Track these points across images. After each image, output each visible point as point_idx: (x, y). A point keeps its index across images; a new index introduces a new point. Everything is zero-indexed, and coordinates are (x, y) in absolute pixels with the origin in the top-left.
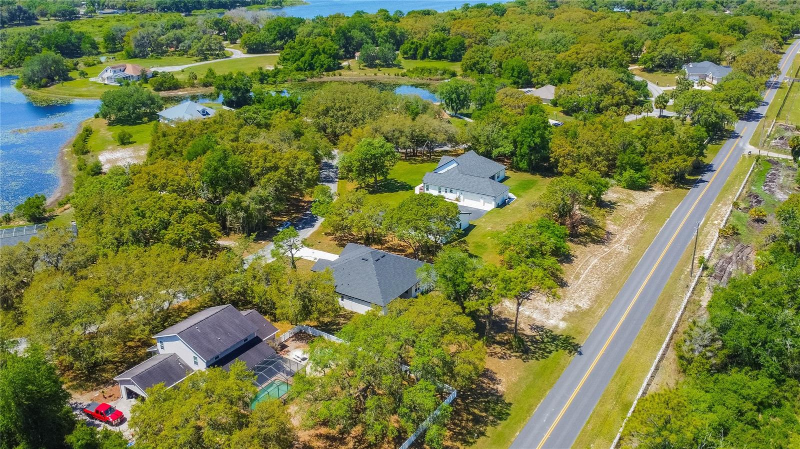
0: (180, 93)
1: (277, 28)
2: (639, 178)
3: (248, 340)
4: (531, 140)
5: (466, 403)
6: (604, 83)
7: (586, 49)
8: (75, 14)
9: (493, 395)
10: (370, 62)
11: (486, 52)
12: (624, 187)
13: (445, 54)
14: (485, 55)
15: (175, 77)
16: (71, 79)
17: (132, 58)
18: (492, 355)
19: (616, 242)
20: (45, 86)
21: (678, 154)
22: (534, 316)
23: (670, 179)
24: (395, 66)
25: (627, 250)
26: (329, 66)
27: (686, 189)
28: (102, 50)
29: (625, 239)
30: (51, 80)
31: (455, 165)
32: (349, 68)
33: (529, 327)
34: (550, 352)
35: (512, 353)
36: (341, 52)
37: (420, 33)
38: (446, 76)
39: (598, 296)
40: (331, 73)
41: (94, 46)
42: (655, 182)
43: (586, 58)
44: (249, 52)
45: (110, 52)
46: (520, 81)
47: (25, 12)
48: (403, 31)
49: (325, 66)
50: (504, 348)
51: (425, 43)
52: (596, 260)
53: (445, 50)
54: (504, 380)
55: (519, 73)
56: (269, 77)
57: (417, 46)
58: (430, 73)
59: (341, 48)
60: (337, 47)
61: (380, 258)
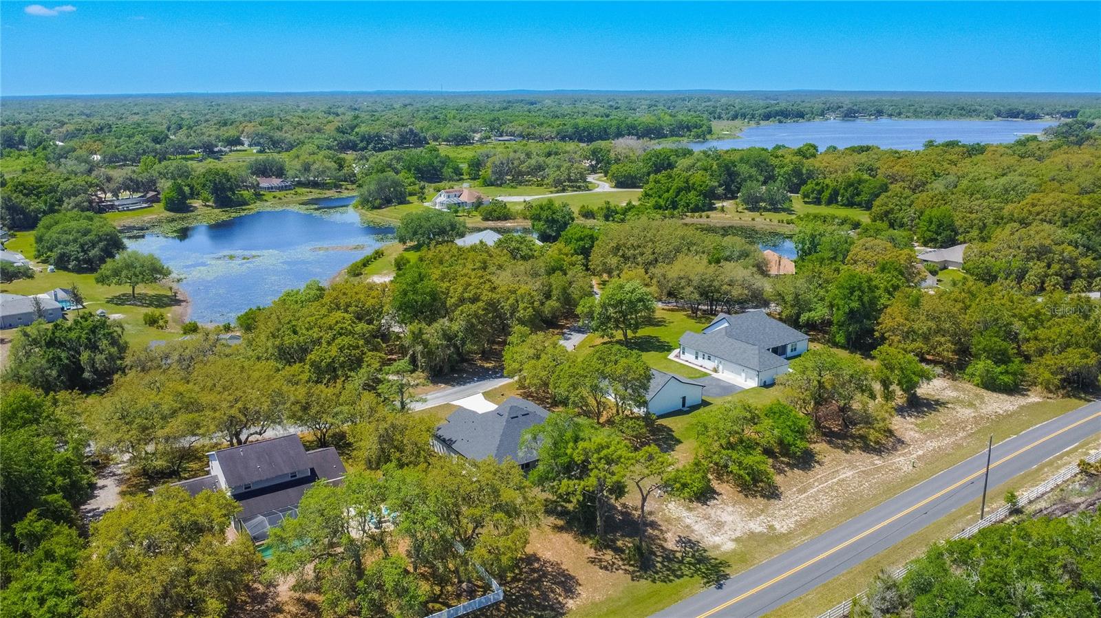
0: (509, 224)
1: (653, 159)
2: (1001, 373)
3: (298, 477)
4: (846, 303)
5: (510, 610)
6: (1037, 245)
7: (1048, 200)
8: (467, 139)
9: (553, 609)
10: (753, 204)
11: (905, 198)
12: (977, 385)
13: (857, 199)
14: (904, 202)
15: (508, 206)
16: (409, 203)
17: (488, 185)
18: (592, 562)
19: (904, 455)
20: (379, 207)
21: (1078, 345)
22: (696, 527)
23: (1056, 381)
24: (784, 210)
25: (911, 468)
26: (697, 206)
27: (1086, 400)
28: (465, 177)
29: (920, 453)
30: (387, 202)
31: (726, 325)
32: (722, 210)
33: (678, 539)
34: (681, 576)
35: (624, 565)
36: (720, 191)
37: (836, 172)
38: (846, 227)
39: (813, 520)
40: (697, 214)
41: (458, 171)
42: (1034, 384)
43: (1045, 213)
44: (616, 186)
45: (472, 179)
46: (939, 237)
47: (416, 135)
48: (811, 168)
49: (691, 206)
50: (617, 557)
51: (832, 184)
52: (852, 473)
53: (858, 195)
54: (584, 595)
55: (939, 226)
56: (617, 213)
57: (823, 187)
58: (825, 221)
59: (720, 186)
60: (716, 184)
61: (520, 416)
